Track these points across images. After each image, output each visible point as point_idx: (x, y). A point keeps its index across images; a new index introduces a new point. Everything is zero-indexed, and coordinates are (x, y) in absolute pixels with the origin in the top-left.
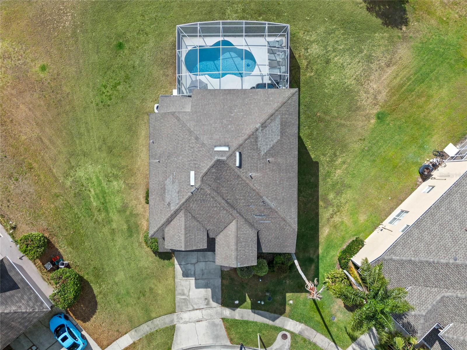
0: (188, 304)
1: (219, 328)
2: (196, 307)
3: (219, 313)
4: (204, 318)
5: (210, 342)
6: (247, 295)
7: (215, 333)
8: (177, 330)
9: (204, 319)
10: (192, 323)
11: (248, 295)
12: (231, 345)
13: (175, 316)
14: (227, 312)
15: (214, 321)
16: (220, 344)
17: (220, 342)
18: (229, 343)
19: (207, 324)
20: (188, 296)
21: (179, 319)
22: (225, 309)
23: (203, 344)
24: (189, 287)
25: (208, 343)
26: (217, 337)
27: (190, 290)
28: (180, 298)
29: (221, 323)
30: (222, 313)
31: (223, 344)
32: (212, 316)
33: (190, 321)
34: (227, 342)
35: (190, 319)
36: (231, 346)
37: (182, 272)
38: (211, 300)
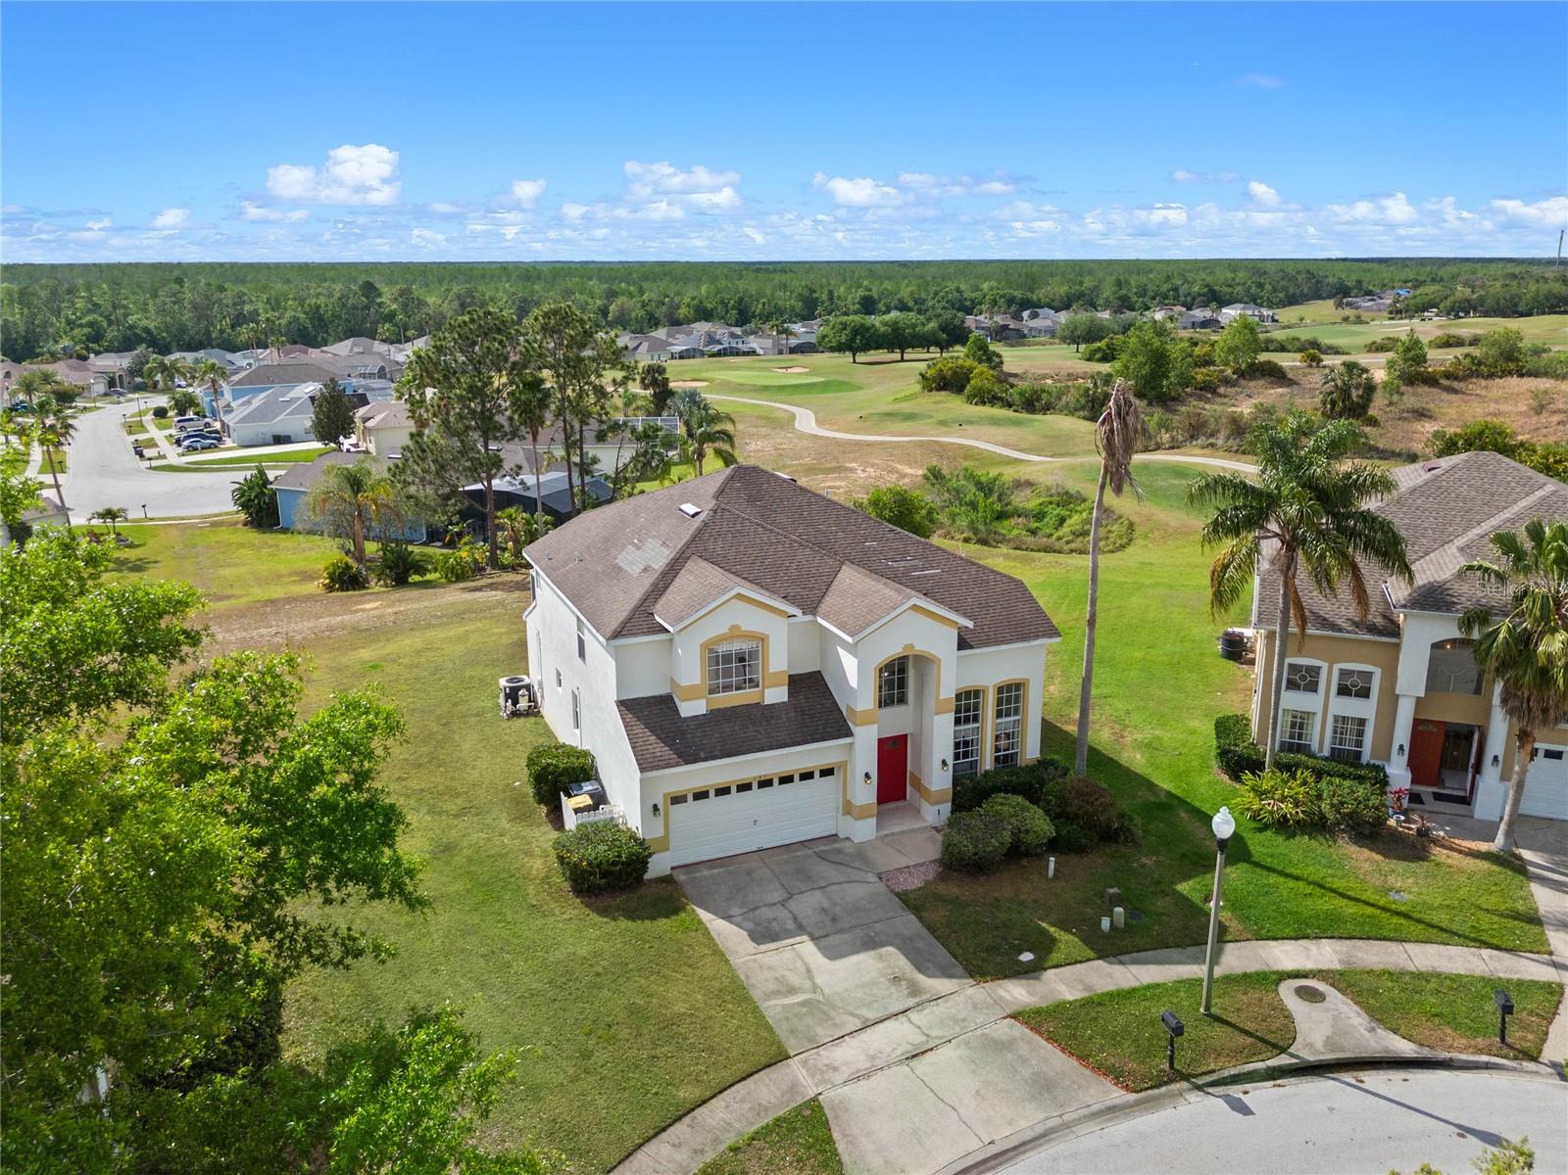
0: (832, 1013)
1: (1024, 1050)
2: (872, 1015)
3: (984, 1002)
4: (936, 1038)
5: (1030, 1119)
6: (1044, 925)
7: (1026, 1072)
8: (836, 1117)
9: (937, 1042)
10: (895, 1069)
11: (1053, 925)
12: (1133, 1097)
13: (795, 1068)
14: (1017, 992)
15: (983, 1035)
16: (1085, 1111)
17: (1076, 1105)
18: (1118, 1095)
19: (963, 1051)
20: (815, 988)
21: (822, 1073)
22: (1000, 986)
23: (1004, 1134)
24: (799, 964)
25: (1024, 1124)
26: (1043, 1087)
27: (808, 971)
28: (784, 1006)
29: (1019, 1030)
30: (998, 1002)
31: (1095, 1108)
32: (964, 1020)
33: (879, 1063)
34: (1108, 1092)
35: (873, 1058)
36: (1138, 1103)
37: (745, 933)
38: (920, 977)
